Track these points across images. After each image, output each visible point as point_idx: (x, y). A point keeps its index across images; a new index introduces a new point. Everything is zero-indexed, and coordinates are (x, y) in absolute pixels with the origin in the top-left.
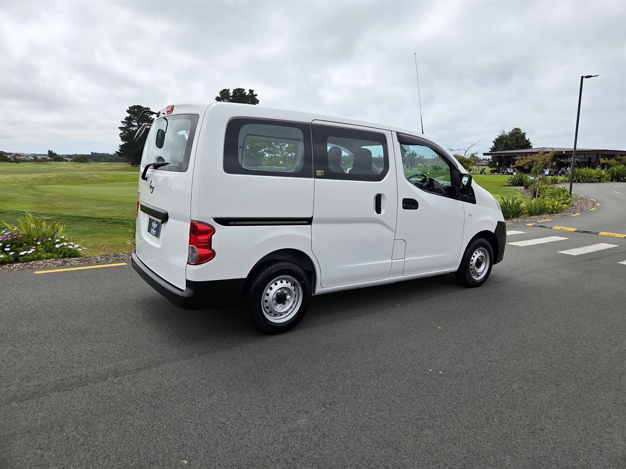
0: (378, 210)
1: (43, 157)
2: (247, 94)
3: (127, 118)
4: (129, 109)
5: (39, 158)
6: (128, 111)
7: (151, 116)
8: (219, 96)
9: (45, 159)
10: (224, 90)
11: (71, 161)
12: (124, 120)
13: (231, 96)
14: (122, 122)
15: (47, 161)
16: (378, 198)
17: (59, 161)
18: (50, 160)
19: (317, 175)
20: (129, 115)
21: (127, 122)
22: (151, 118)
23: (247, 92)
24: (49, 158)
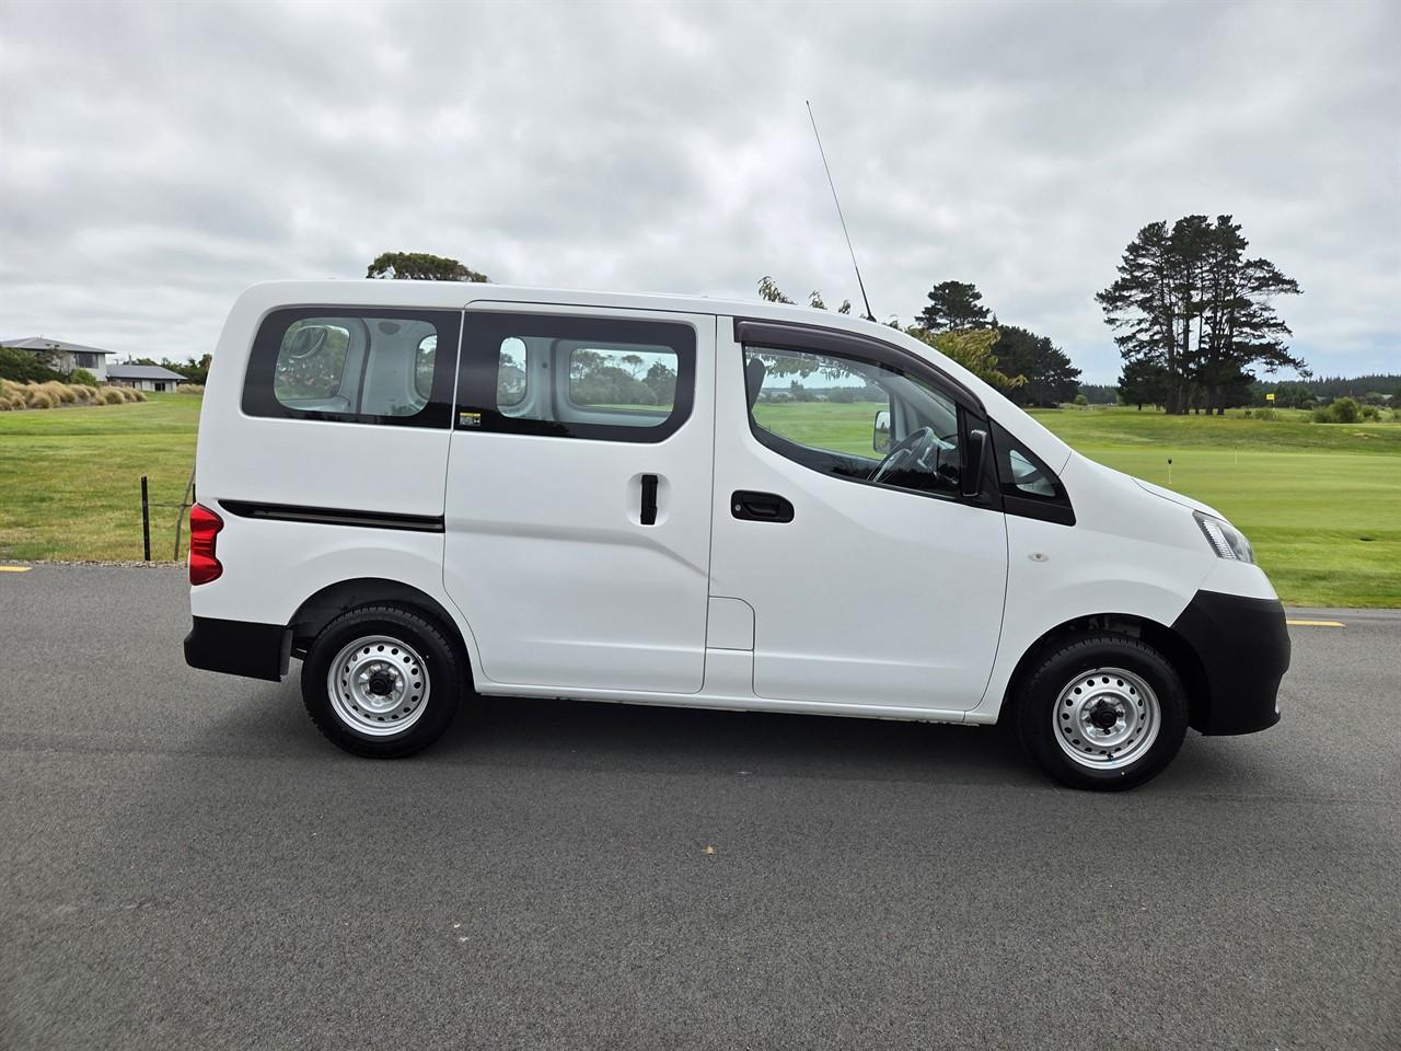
0: (648, 516)
1: (780, 393)
2: (1213, 227)
3: (927, 311)
4: (933, 291)
5: (775, 395)
6: (931, 296)
7: (976, 302)
8: (1137, 242)
9: (784, 396)
10: (1152, 226)
11: (826, 400)
12: (922, 315)
13: (1168, 239)
14: (917, 319)
15: (786, 401)
16: (650, 484)
17: (806, 401)
18: (792, 400)
19: (462, 422)
20: (933, 303)
21: (926, 318)
22: (976, 306)
23: (1214, 223)
24: (790, 396)
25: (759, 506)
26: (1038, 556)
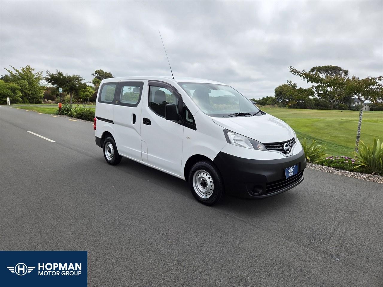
16: (134, 116)
19: (116, 103)
25: (147, 121)
26: (188, 138)
